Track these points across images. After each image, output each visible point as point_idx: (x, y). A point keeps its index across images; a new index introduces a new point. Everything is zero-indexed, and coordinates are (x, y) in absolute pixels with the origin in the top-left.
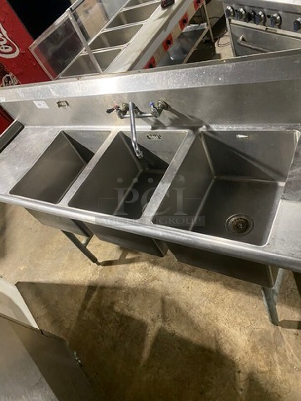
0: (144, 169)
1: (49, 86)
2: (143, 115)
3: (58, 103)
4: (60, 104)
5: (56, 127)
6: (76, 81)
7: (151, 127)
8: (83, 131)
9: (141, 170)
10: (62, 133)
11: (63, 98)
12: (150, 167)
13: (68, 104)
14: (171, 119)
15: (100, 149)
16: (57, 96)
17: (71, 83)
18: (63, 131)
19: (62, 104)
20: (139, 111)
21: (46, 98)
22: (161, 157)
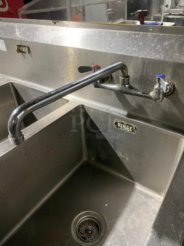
0: (89, 158)
1: (16, 25)
2: (133, 91)
3: (19, 46)
4: (20, 48)
5: (7, 77)
6: (51, 25)
7: (126, 113)
8: (35, 90)
9: (85, 159)
10: (11, 84)
11: (26, 42)
12: (99, 159)
13: (29, 51)
14: (165, 113)
15: (46, 117)
16: (21, 37)
17: (43, 26)
18: (12, 83)
19: (23, 49)
20: (128, 84)
21: (7, 37)
22: (120, 154)
